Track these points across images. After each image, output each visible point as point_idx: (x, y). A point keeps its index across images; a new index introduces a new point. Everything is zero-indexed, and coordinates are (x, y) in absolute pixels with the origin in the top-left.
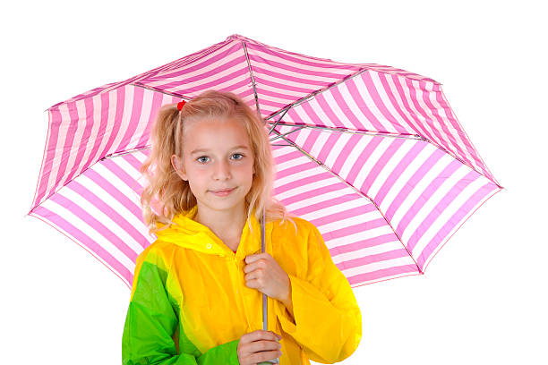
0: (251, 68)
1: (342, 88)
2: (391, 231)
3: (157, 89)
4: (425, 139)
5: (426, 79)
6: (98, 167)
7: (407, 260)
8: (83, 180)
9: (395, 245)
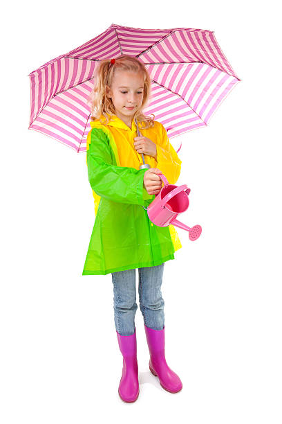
0: (119, 40)
1: (163, 43)
2: (191, 109)
3: (84, 59)
4: (202, 62)
5: (206, 31)
6: (53, 101)
7: (199, 121)
8: (48, 108)
9: (193, 115)
